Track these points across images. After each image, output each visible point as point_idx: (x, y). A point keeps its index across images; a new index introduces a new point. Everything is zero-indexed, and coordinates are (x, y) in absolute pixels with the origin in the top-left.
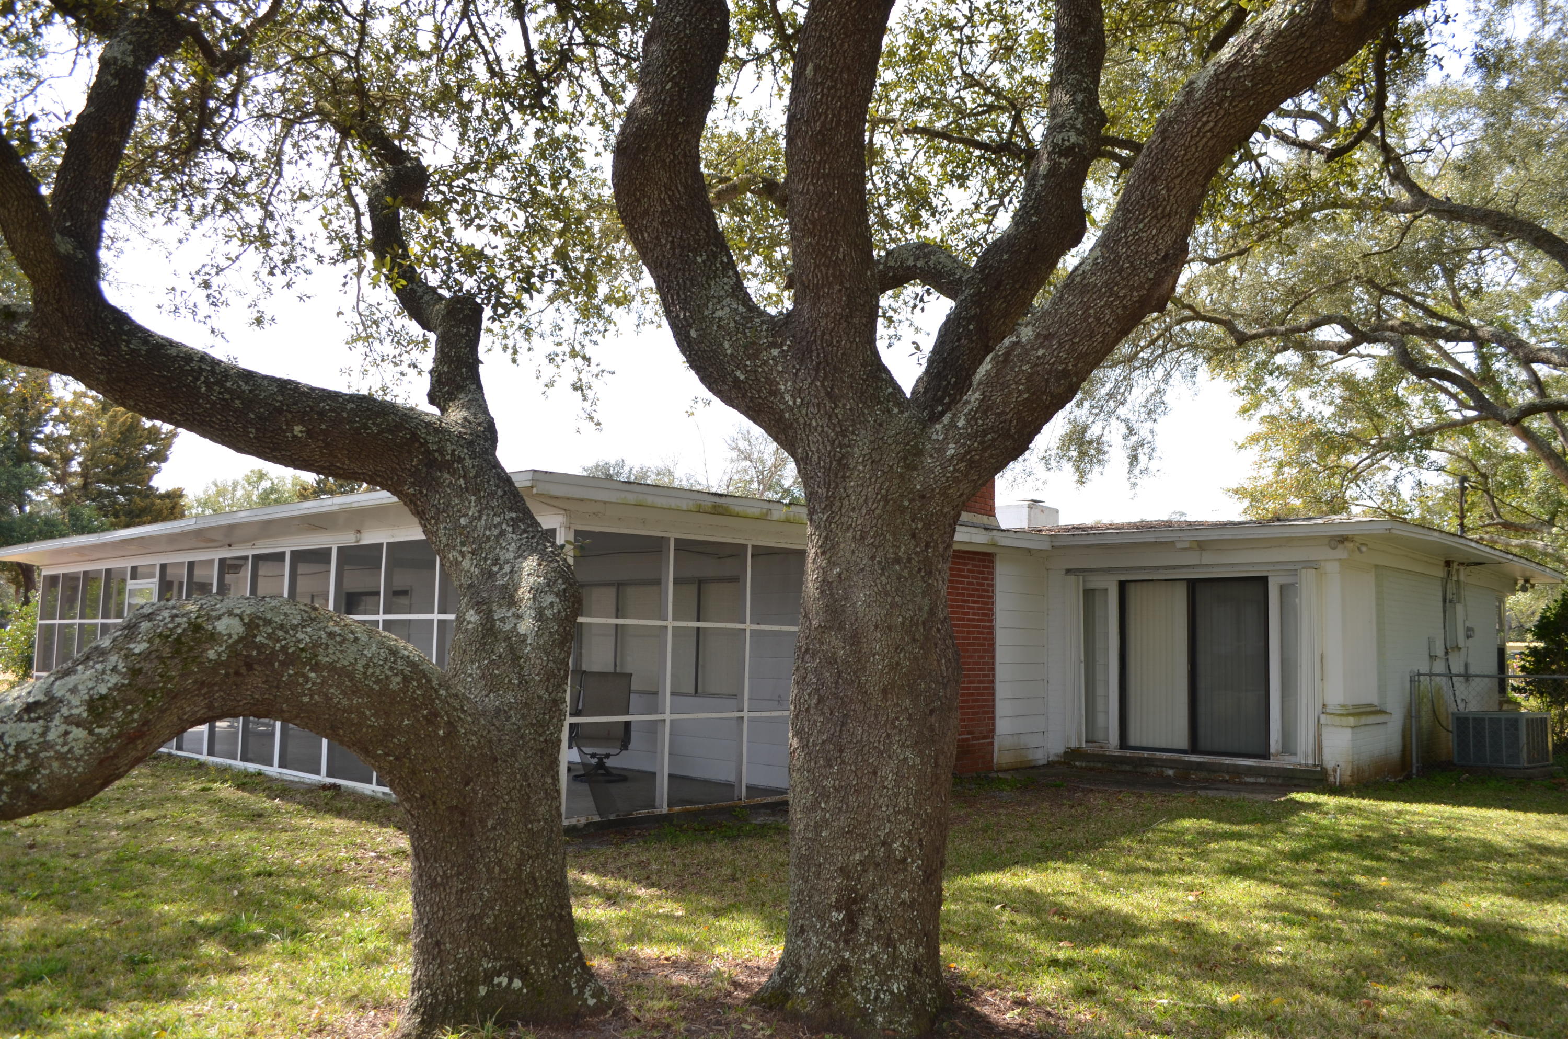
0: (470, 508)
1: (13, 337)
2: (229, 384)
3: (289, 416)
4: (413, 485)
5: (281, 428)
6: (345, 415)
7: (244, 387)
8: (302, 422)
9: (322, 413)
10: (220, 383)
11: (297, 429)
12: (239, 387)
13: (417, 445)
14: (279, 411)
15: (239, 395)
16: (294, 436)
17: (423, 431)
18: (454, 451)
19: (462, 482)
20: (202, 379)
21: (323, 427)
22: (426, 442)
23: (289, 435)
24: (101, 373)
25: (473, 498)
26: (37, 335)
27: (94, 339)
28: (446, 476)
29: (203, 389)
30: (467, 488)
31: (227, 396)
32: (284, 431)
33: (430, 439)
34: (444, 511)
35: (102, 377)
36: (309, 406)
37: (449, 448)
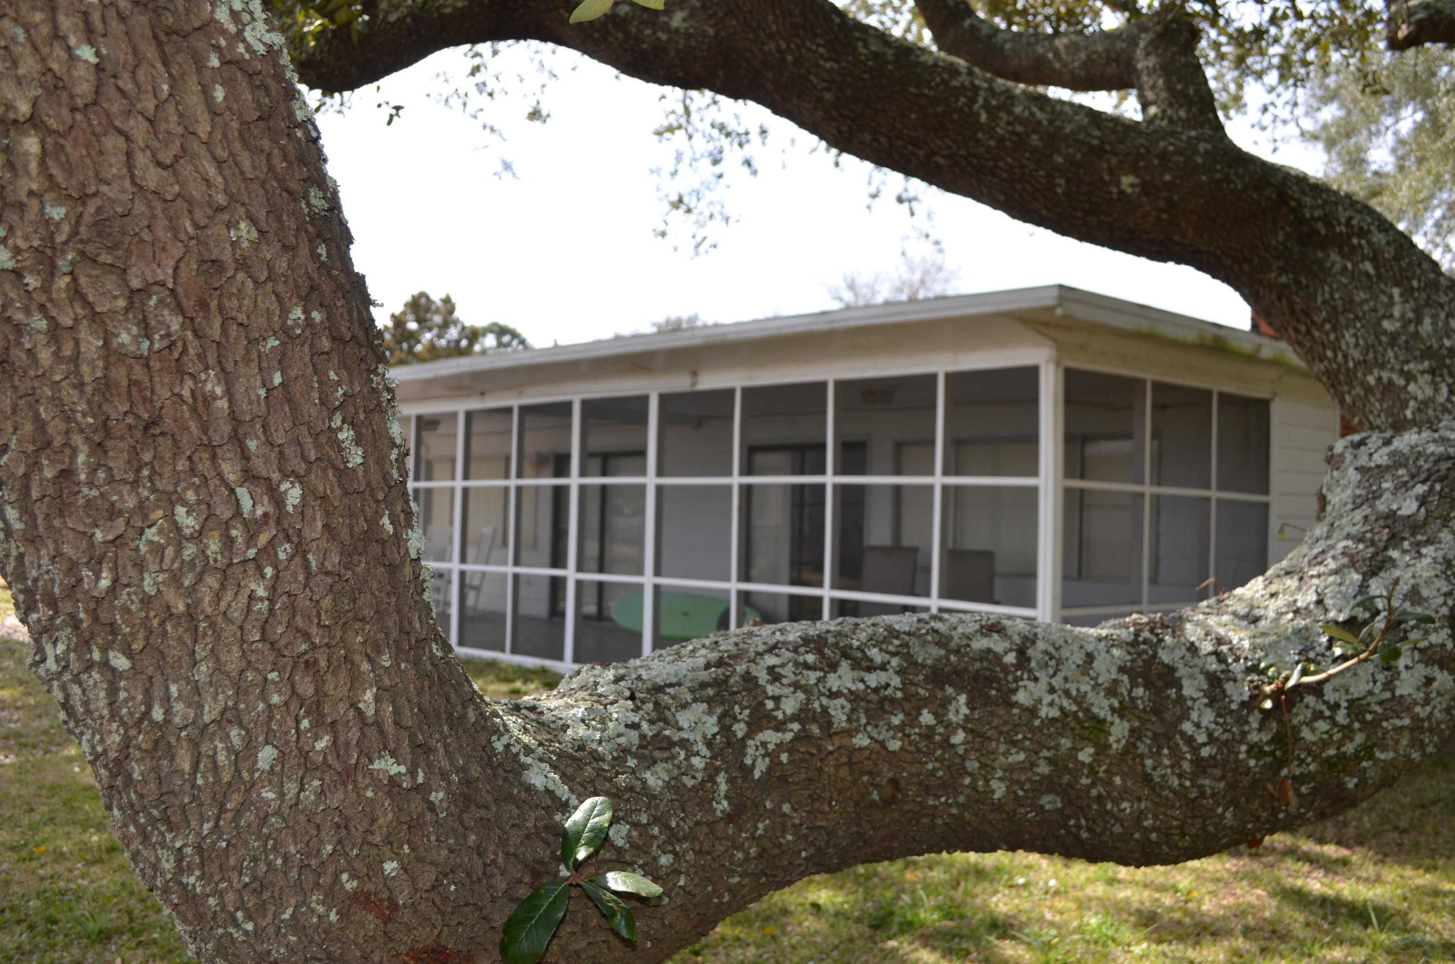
0: (1392, 303)
1: (664, 37)
2: (1018, 110)
3: (1114, 161)
4: (1282, 271)
5: (1101, 179)
6: (1199, 160)
7: (1039, 115)
8: (1134, 170)
9: (1164, 156)
10: (1004, 107)
11: (1127, 181)
12: (1032, 114)
13: (1285, 210)
14: (1099, 152)
15: (1035, 126)
16: (1121, 192)
17: (1296, 188)
18: (1350, 219)
19: (1368, 266)
20: (981, 101)
21: (1168, 177)
22: (1300, 206)
23: (1114, 190)
24: (829, 89)
25: (1396, 292)
26: (711, 32)
27: (815, 35)
28: (1335, 257)
29: (983, 117)
30: (1379, 276)
31: (1019, 129)
32: (1107, 184)
33: (1307, 200)
34: (1345, 311)
35: (827, 96)
36: (1142, 146)
37: (1343, 216)
